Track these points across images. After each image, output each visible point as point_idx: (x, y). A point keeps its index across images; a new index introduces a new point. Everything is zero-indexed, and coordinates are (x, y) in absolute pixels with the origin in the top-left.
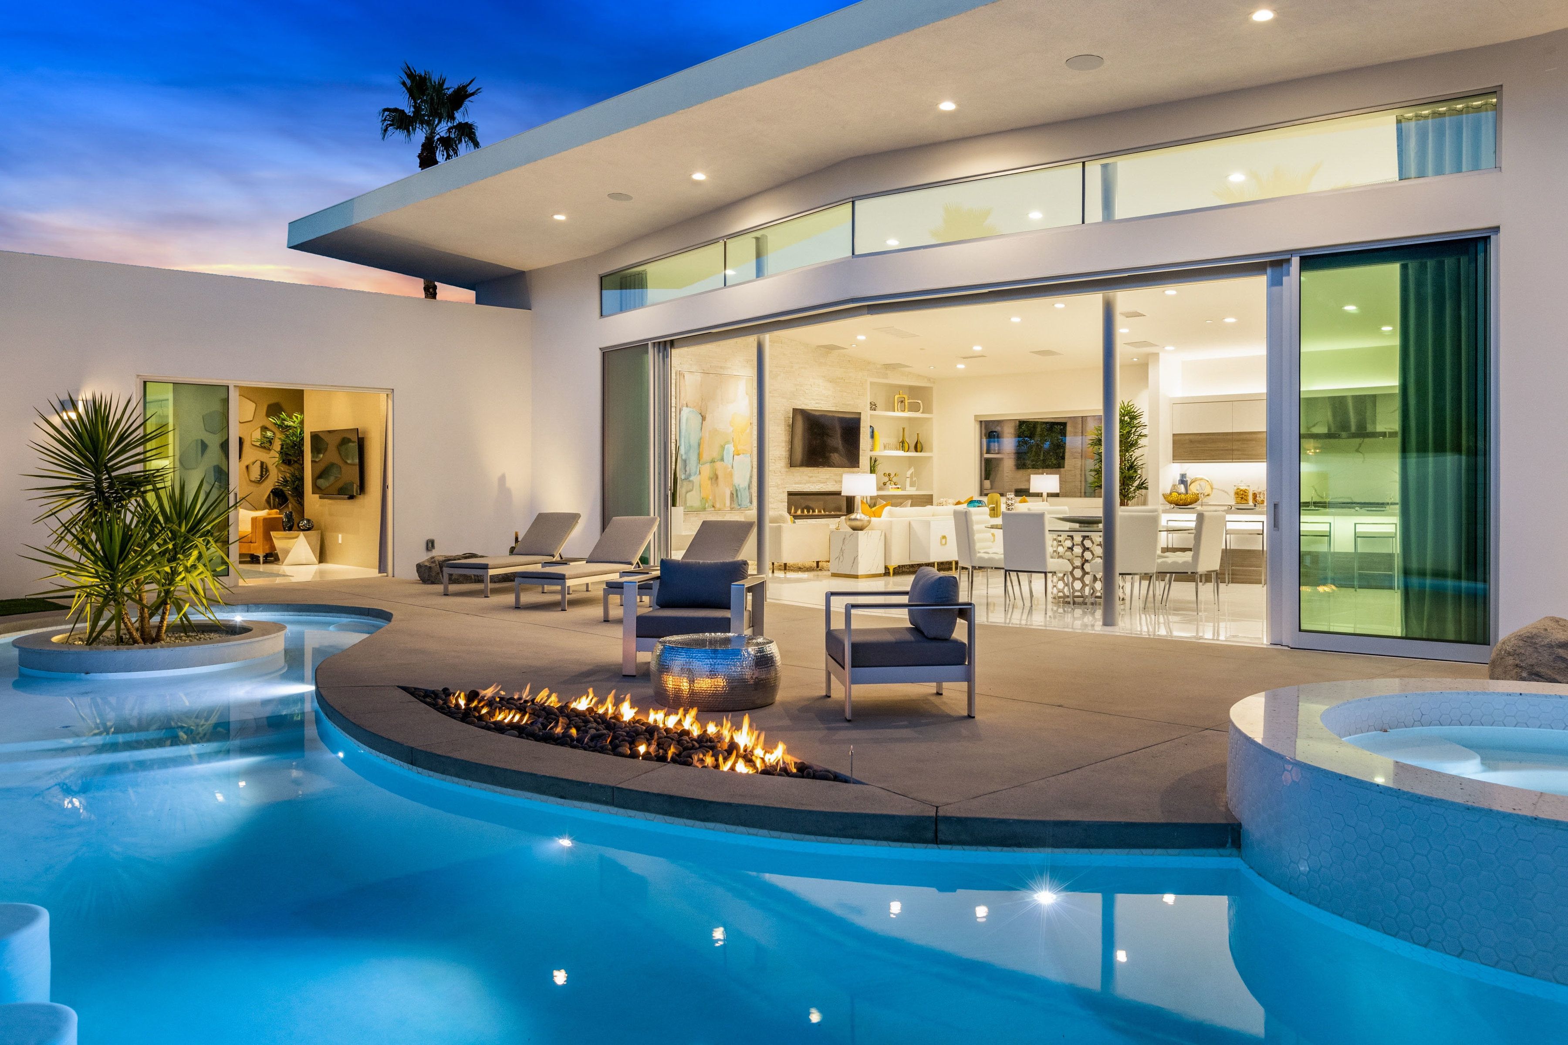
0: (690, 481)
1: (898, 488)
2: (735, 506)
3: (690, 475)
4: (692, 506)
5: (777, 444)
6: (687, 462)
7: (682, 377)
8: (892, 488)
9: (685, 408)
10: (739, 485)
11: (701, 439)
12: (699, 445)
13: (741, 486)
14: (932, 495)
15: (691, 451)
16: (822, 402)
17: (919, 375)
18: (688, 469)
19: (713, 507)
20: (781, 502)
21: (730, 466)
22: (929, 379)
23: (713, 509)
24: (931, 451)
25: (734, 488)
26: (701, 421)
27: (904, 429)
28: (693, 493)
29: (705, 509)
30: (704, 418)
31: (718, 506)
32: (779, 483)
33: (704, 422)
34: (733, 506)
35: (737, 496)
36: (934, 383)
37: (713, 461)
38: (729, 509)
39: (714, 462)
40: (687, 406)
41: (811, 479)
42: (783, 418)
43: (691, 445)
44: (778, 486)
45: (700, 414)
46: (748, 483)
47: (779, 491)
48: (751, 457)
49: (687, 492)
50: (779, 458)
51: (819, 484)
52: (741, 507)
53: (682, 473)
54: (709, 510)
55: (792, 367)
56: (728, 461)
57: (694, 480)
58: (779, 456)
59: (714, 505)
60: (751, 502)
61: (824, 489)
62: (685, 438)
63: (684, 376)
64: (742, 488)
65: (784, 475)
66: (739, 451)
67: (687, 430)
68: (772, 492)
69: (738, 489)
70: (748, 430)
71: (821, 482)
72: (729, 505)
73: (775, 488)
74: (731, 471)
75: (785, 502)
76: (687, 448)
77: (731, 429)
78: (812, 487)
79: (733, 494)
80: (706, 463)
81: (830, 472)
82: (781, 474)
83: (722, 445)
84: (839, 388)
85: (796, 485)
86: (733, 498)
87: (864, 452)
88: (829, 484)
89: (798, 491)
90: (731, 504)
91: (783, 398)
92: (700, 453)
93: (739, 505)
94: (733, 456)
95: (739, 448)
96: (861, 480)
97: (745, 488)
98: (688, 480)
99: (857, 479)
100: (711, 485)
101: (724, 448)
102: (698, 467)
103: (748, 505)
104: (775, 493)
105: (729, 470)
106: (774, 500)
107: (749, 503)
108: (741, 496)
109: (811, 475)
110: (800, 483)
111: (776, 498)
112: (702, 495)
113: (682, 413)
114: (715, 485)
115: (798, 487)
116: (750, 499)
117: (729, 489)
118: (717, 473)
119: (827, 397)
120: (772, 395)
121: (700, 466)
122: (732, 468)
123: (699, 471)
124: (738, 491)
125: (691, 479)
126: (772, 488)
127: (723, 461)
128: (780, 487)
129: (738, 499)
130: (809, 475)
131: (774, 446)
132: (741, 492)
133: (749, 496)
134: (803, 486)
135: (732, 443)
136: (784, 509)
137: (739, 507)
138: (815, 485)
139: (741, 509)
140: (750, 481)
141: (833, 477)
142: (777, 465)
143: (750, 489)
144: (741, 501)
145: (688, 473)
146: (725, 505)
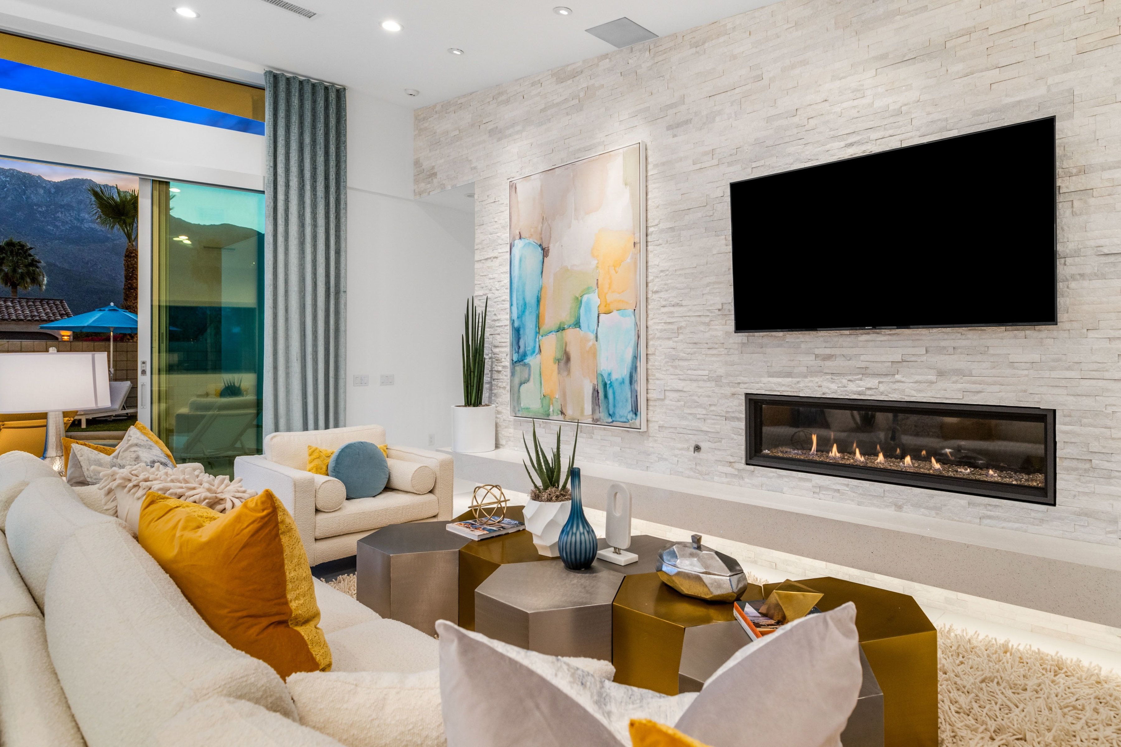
0: (525, 365)
2: (602, 415)
3: (525, 355)
4: (527, 409)
5: (713, 279)
6: (521, 332)
7: (513, 193)
9: (517, 242)
10: (609, 374)
11: (541, 289)
12: (538, 301)
13: (614, 377)
15: (527, 312)
18: (522, 344)
19: (562, 413)
20: (727, 419)
21: (592, 336)
23: (561, 417)
25: (600, 380)
26: (541, 257)
28: (531, 385)
29: (549, 415)
30: (545, 252)
31: (569, 411)
32: (721, 371)
33: (545, 260)
34: (597, 416)
35: (606, 396)
37: (561, 329)
38: (590, 420)
39: (564, 329)
40: (520, 238)
43: (527, 302)
44: (717, 380)
45: (540, 245)
46: (629, 371)
47: (723, 392)
48: (634, 316)
49: (521, 384)
50: (720, 313)
51: (861, 380)
52: (614, 419)
53: (514, 351)
54: (555, 418)
55: (760, 78)
56: (589, 327)
57: (531, 363)
58: (720, 307)
59: (564, 411)
60: (635, 411)
61: (882, 394)
62: (518, 291)
63: (516, 188)
64: (616, 379)
65: (736, 352)
66: (609, 304)
67: (520, 277)
68: (700, 394)
69: (609, 382)
70: (629, 257)
71: (868, 371)
72: (591, 413)
73: (708, 384)
74: (594, 345)
75: (738, 419)
76: (520, 308)
77: (594, 262)
78: (834, 387)
79: (598, 393)
80: (550, 332)
81: (909, 343)
82: (726, 351)
83: (577, 296)
84: (958, 67)
85: (770, 379)
86: (599, 399)
87: (1112, 259)
88: (903, 379)
89: (779, 394)
90: (593, 411)
91: (730, 164)
92: (540, 315)
93: (610, 415)
94: (597, 315)
95: (610, 297)
96: (1095, 366)
97: (622, 380)
98: (521, 363)
99: (1058, 360)
100: (559, 373)
101: (581, 302)
102: (537, 340)
103: (629, 417)
104: (709, 396)
105: (591, 343)
106: (704, 412)
107: (631, 413)
108: (614, 398)
109: (828, 351)
110: (789, 375)
111: (713, 408)
112: (543, 391)
113: (513, 249)
114: (565, 373)
115: (780, 384)
116: (633, 405)
117: (591, 382)
118: (568, 350)
119: (899, 113)
120: (698, 166)
121: (540, 337)
122: (597, 341)
123: (540, 347)
124: (608, 386)
125: (526, 361)
126: (701, 384)
127: (580, 327)
128: (724, 381)
129: (608, 403)
130: (817, 351)
131: (708, 285)
132: (613, 389)
133: (631, 398)
134: (798, 382)
135: (597, 291)
136: (735, 437)
137: (610, 420)
138: (845, 381)
139: (615, 424)
140: (634, 367)
141: (924, 358)
142: (716, 330)
143: (633, 382)
144: (614, 406)
145: (522, 348)
146: (582, 411)
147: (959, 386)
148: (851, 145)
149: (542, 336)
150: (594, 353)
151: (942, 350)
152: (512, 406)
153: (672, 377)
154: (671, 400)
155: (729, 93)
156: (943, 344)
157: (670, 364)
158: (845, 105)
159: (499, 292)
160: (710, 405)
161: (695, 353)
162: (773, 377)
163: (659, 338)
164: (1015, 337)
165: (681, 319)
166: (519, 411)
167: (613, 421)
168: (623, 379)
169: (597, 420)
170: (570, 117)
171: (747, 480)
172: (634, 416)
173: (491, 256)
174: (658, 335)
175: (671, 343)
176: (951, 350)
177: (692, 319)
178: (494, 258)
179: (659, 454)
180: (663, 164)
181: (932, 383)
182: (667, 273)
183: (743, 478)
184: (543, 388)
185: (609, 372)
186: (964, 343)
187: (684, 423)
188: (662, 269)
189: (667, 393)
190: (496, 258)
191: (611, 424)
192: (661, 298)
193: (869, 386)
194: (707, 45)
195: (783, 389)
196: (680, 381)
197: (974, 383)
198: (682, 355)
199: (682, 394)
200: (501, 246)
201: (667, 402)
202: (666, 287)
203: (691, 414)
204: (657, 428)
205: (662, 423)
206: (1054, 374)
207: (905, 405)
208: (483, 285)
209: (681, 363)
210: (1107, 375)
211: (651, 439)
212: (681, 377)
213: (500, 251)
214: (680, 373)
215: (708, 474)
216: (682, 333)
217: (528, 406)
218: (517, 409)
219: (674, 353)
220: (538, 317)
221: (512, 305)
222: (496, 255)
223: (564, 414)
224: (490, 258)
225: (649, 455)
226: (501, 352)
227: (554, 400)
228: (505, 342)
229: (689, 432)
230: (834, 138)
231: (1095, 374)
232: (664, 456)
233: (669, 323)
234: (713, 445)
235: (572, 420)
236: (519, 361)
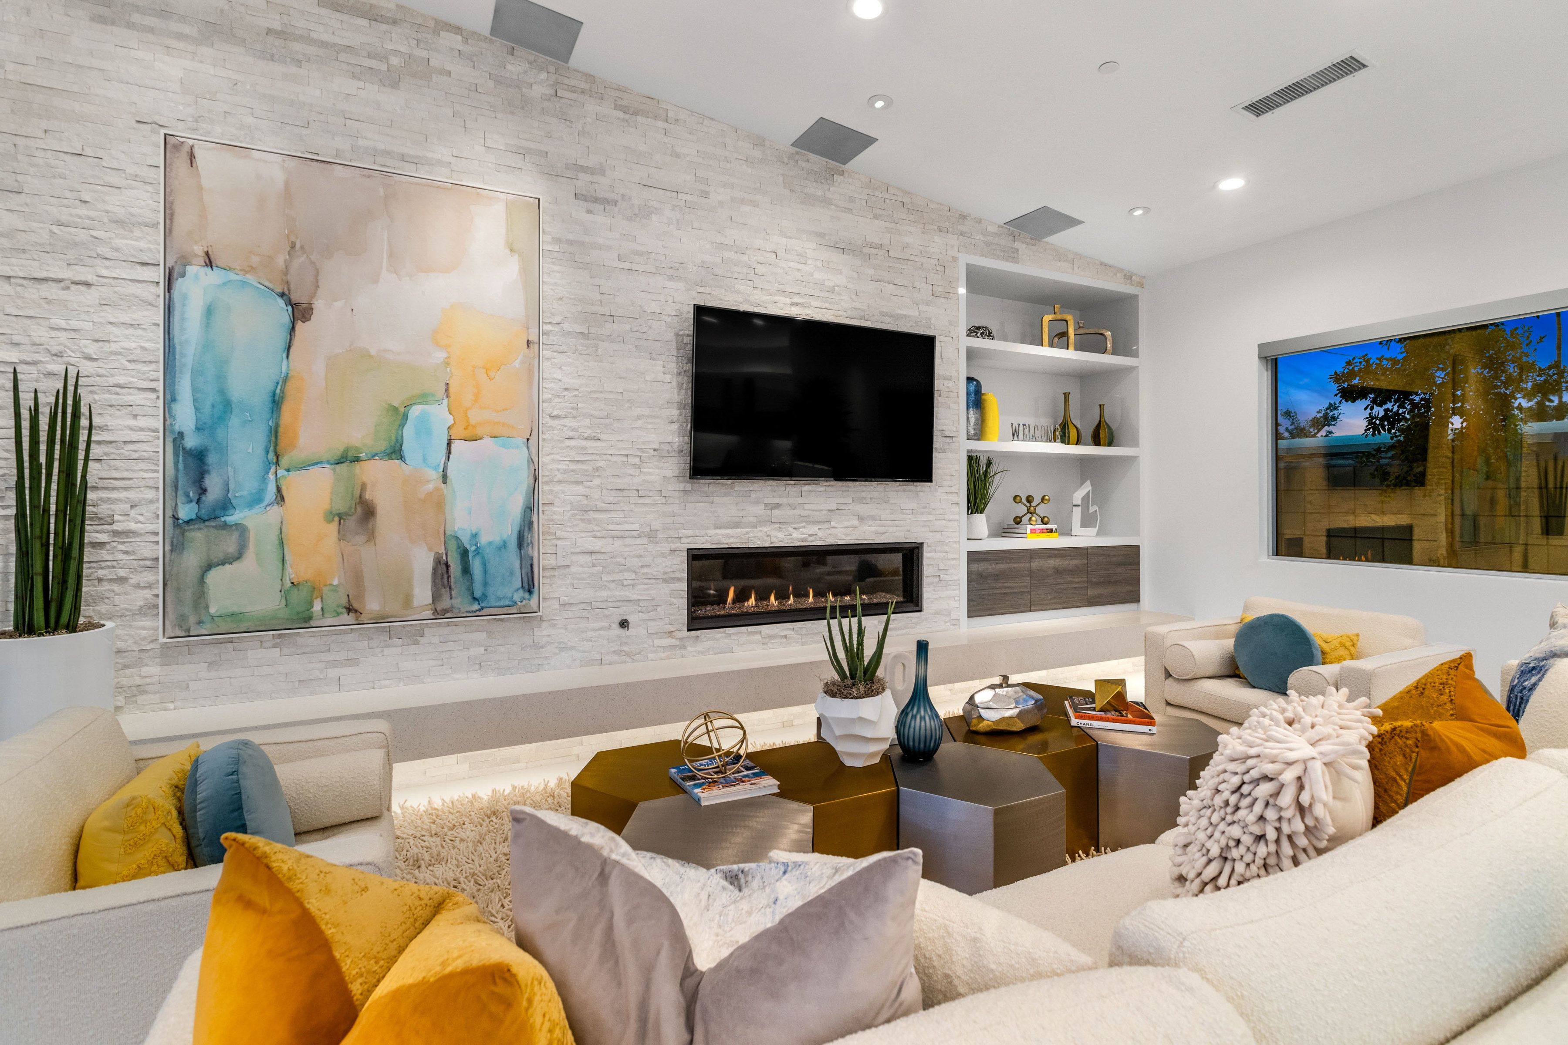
0: (225, 526)
1: (1051, 531)
2: (460, 601)
3: (226, 505)
4: (233, 615)
6: (212, 459)
7: (180, 163)
8: (1033, 531)
9: (197, 270)
10: (475, 536)
11: (286, 380)
12: (276, 402)
13: (484, 540)
14: (1138, 546)
15: (234, 421)
16: (815, 303)
17: (1103, 264)
18: (213, 484)
19: (350, 610)
20: (665, 581)
21: (434, 476)
22: (1128, 277)
23: (350, 618)
24: (1135, 443)
25: (452, 546)
26: (286, 319)
27: (1066, 396)
28: (248, 565)
29: (310, 619)
30: (300, 310)
31: (372, 605)
32: (657, 524)
33: (299, 325)
34: (445, 603)
35: (466, 570)
36: (1141, 285)
37: (348, 459)
38: (428, 614)
39: (357, 460)
40: (209, 263)
41: (776, 513)
42: (670, 336)
43: (233, 399)
44: (651, 535)
45: (282, 295)
46: (516, 529)
47: (658, 549)
48: (528, 448)
49: (209, 567)
50: (655, 453)
51: (804, 527)
52: (482, 605)
53: (181, 499)
54: (329, 622)
55: (705, 195)
56: (425, 459)
57: (249, 523)
58: (656, 447)
59: (355, 605)
60: (529, 586)
61: (820, 539)
62: (197, 373)
63: (192, 156)
64: (490, 543)
65: (677, 501)
66: (474, 427)
67: (207, 346)
68: (626, 554)
69: (474, 548)
70: (518, 361)
71: (811, 519)
72: (430, 600)
73: (638, 541)
74: (437, 489)
75: (679, 580)
76: (207, 409)
77: (440, 356)
78: (781, 535)
79: (447, 566)
80: (314, 464)
81: (840, 493)
82: (664, 500)
83: (396, 405)
84: (871, 272)
85: (718, 531)
86: (449, 577)
87: (948, 440)
88: (836, 525)
89: (726, 546)
90: (436, 597)
91: (671, 278)
92: (281, 430)
93: (475, 599)
94: (446, 442)
95: (475, 416)
96: (941, 511)
97: (501, 543)
98: (213, 523)
99: (925, 507)
100: (342, 537)
101: (405, 417)
102: (271, 476)
103: (517, 597)
104: (641, 556)
105: (430, 487)
106: (633, 577)
107: (521, 591)
108: (485, 571)
109: (777, 501)
110: (737, 525)
111: (645, 570)
112: (291, 573)
113: (179, 285)
114: (361, 539)
115: (728, 536)
116: (525, 580)
117: (430, 549)
118: (368, 496)
119: (832, 290)
120: (627, 265)
121: (281, 472)
122: (445, 482)
123: (279, 490)
124: (471, 555)
125: (232, 518)
126: (628, 541)
127: (401, 458)
128: (661, 535)
129: (472, 581)
130: (766, 501)
131: (639, 418)
132: (483, 557)
133: (521, 568)
134: (747, 533)
135: (446, 402)
136: (675, 601)
137: (476, 607)
138: (791, 529)
139: (485, 611)
140: (527, 523)
141: (850, 507)
142: (649, 473)
143: (525, 545)
144: (485, 584)
145: (214, 493)
146: (407, 601)
147: (873, 529)
148: (796, 304)
149: (288, 470)
150: (439, 504)
151: (862, 500)
152: (171, 616)
153: (583, 535)
154: (582, 566)
155: (668, 193)
156: (864, 494)
157: (578, 517)
158: (792, 264)
159: (100, 364)
160: (642, 567)
161: (619, 502)
162: (720, 528)
163: (560, 482)
164: (904, 490)
165: (597, 458)
166: (200, 622)
167: (482, 608)
168: (505, 542)
169: (446, 611)
170: (361, 84)
171: (689, 649)
172: (527, 595)
173: (61, 276)
174: (559, 476)
175: (580, 489)
176: (868, 500)
177: (614, 459)
178: (75, 283)
179: (560, 643)
180: (570, 243)
181: (856, 527)
182: (576, 393)
183: (685, 647)
184: (289, 570)
185: (474, 532)
186: (875, 494)
187: (604, 594)
188: (568, 386)
189: (575, 558)
190: (87, 284)
191: (478, 613)
192: (565, 426)
193: (810, 533)
194: (640, 119)
195: (732, 540)
196: (595, 540)
197: (882, 526)
198: (600, 505)
199: (599, 556)
200: (107, 263)
201: (574, 569)
202: (574, 412)
203: (613, 581)
204: (557, 606)
205: (566, 598)
206: (924, 517)
207: (837, 548)
208: (16, 339)
209: (597, 516)
210: (947, 517)
211: (545, 624)
212: (598, 534)
213: (105, 273)
214: (596, 528)
215: (639, 653)
216: (599, 476)
217: (235, 609)
218: (192, 619)
219: (585, 502)
220: (274, 433)
221: (174, 400)
222: (90, 278)
223: (356, 611)
224: (60, 281)
225: (542, 647)
226: (108, 500)
227: (325, 590)
228: (123, 479)
229: (610, 605)
230: (782, 292)
231: (941, 517)
232: (569, 644)
233: (578, 461)
234: (645, 616)
235: (380, 619)
236: (200, 519)
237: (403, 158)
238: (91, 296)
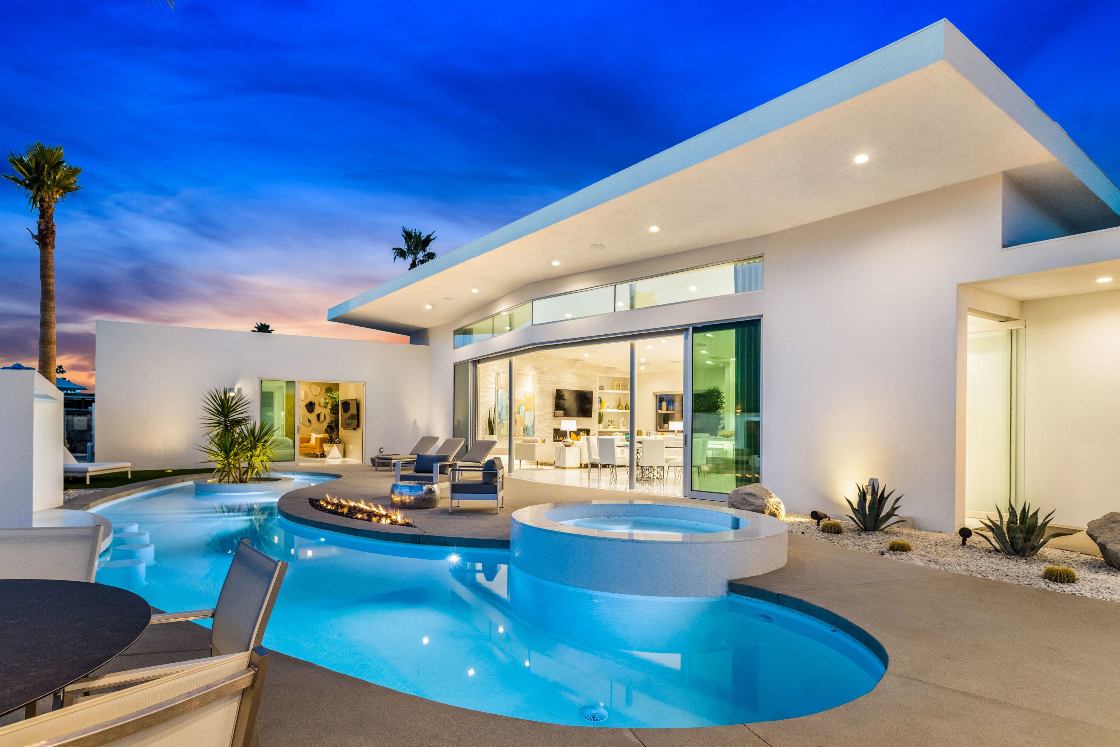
1: (616, 427)
2: (526, 435)
3: (502, 420)
4: (503, 435)
5: (548, 406)
6: (501, 414)
8: (612, 427)
9: (500, 389)
10: (527, 425)
13: (529, 426)
15: (503, 409)
16: (573, 386)
18: (501, 417)
19: (515, 435)
20: (550, 434)
25: (525, 426)
27: (619, 399)
28: (504, 429)
31: (517, 435)
32: (549, 425)
34: (524, 435)
35: (527, 430)
38: (522, 436)
42: (552, 395)
46: (533, 424)
47: (549, 429)
48: (534, 412)
49: (501, 428)
52: (528, 436)
55: (556, 369)
63: (500, 375)
65: (552, 421)
67: (501, 399)
70: (533, 399)
73: (547, 427)
75: (552, 434)
77: (524, 399)
82: (550, 421)
84: (582, 381)
87: (595, 409)
89: (558, 429)
91: (551, 384)
94: (524, 411)
96: (594, 423)
99: (591, 422)
117: (522, 427)
119: (575, 383)
122: (524, 417)
125: (503, 422)
134: (562, 427)
135: (524, 406)
136: (551, 437)
141: (579, 423)
143: (534, 426)
145: (501, 419)
146: (520, 434)
147: (582, 426)
148: (571, 388)
150: (523, 420)
153: (540, 425)
156: (581, 420)
157: (540, 423)
158: (571, 381)
161: (545, 421)
162: (558, 426)
165: (542, 414)
172: (533, 435)
174: (538, 417)
175: (540, 419)
177: (544, 414)
180: (539, 380)
182: (540, 404)
189: (539, 429)
192: (538, 409)
197: (584, 426)
198: (543, 421)
201: (539, 431)
202: (539, 407)
203: (544, 433)
206: (591, 424)
209: (542, 423)
212: (542, 426)
216: (542, 417)
219: (540, 421)
233: (540, 415)
234: (548, 439)
235: (517, 437)
236: (500, 422)
237: (519, 370)
238: (489, 393)
